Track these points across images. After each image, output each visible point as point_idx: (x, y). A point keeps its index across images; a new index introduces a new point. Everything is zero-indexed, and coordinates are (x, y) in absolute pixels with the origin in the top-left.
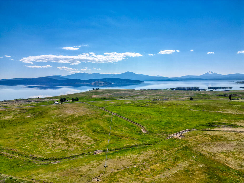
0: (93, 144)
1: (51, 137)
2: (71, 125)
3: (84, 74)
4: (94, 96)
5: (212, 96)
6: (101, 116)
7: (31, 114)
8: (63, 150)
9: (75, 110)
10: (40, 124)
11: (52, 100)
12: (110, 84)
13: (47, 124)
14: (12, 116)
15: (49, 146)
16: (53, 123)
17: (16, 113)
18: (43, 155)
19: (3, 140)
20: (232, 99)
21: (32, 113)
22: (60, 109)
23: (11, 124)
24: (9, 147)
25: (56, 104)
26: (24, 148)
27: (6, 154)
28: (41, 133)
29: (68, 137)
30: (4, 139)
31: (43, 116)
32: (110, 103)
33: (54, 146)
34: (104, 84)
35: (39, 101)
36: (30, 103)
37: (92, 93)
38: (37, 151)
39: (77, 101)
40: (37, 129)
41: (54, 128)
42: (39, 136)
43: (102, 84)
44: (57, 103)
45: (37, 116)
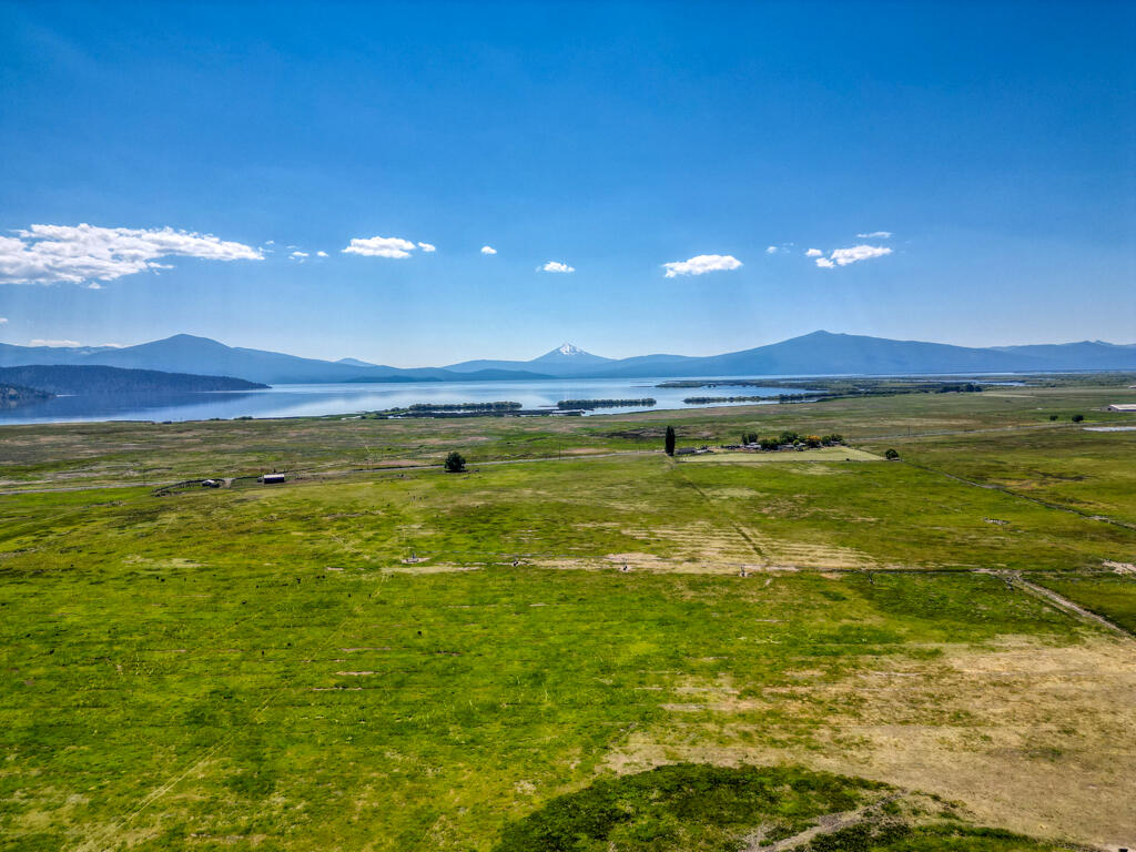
5: (574, 439)
20: (681, 453)
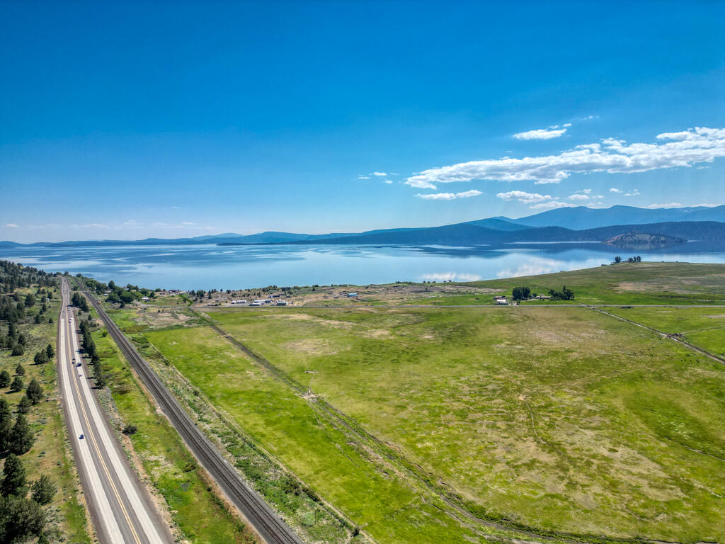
0: (677, 501)
1: (499, 424)
2: (560, 387)
3: (581, 210)
4: (628, 287)
6: (680, 371)
7: (433, 330)
8: (553, 496)
9: (567, 331)
10: (460, 367)
11: (487, 290)
12: (681, 241)
13: (481, 373)
14: (387, 330)
15: (499, 462)
16: (498, 370)
17: (398, 321)
18: (482, 494)
19: (367, 402)
21: (436, 328)
22: (513, 321)
23: (386, 355)
24: (383, 432)
25: (499, 304)
26: (419, 446)
27: (373, 454)
28: (466, 403)
29: (559, 439)
30: (370, 400)
31: (467, 341)
32: (704, 319)
33: (514, 467)
34: (652, 242)
35: (450, 292)
36: (429, 296)
37: (613, 272)
38: (461, 472)
39: (569, 299)
40: (453, 383)
41: (505, 390)
42: (462, 411)
43: (645, 242)
44: (504, 301)
45: (449, 338)
